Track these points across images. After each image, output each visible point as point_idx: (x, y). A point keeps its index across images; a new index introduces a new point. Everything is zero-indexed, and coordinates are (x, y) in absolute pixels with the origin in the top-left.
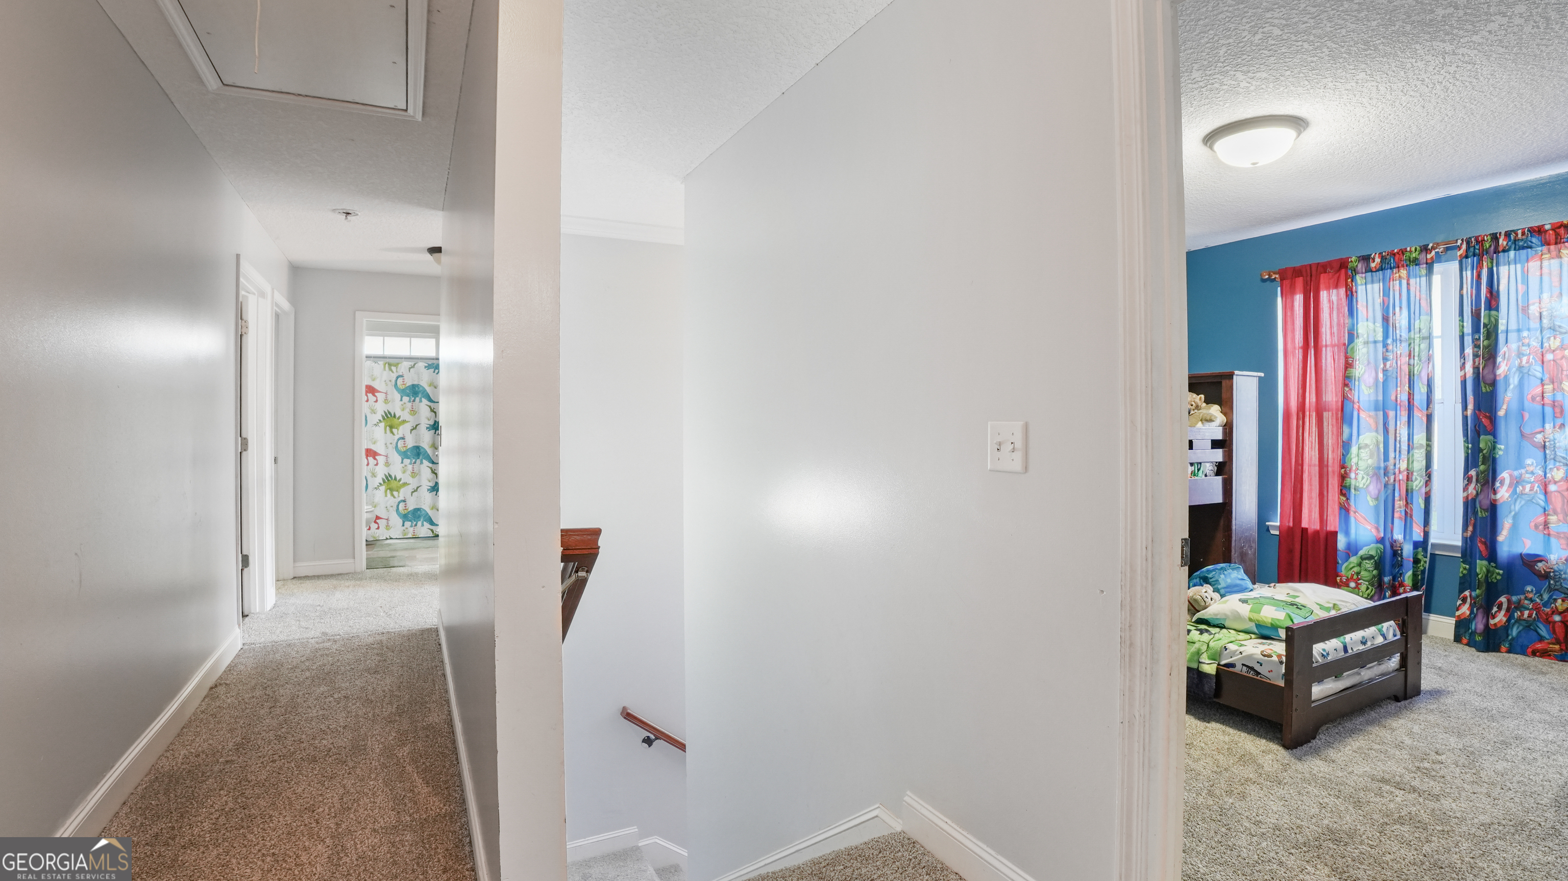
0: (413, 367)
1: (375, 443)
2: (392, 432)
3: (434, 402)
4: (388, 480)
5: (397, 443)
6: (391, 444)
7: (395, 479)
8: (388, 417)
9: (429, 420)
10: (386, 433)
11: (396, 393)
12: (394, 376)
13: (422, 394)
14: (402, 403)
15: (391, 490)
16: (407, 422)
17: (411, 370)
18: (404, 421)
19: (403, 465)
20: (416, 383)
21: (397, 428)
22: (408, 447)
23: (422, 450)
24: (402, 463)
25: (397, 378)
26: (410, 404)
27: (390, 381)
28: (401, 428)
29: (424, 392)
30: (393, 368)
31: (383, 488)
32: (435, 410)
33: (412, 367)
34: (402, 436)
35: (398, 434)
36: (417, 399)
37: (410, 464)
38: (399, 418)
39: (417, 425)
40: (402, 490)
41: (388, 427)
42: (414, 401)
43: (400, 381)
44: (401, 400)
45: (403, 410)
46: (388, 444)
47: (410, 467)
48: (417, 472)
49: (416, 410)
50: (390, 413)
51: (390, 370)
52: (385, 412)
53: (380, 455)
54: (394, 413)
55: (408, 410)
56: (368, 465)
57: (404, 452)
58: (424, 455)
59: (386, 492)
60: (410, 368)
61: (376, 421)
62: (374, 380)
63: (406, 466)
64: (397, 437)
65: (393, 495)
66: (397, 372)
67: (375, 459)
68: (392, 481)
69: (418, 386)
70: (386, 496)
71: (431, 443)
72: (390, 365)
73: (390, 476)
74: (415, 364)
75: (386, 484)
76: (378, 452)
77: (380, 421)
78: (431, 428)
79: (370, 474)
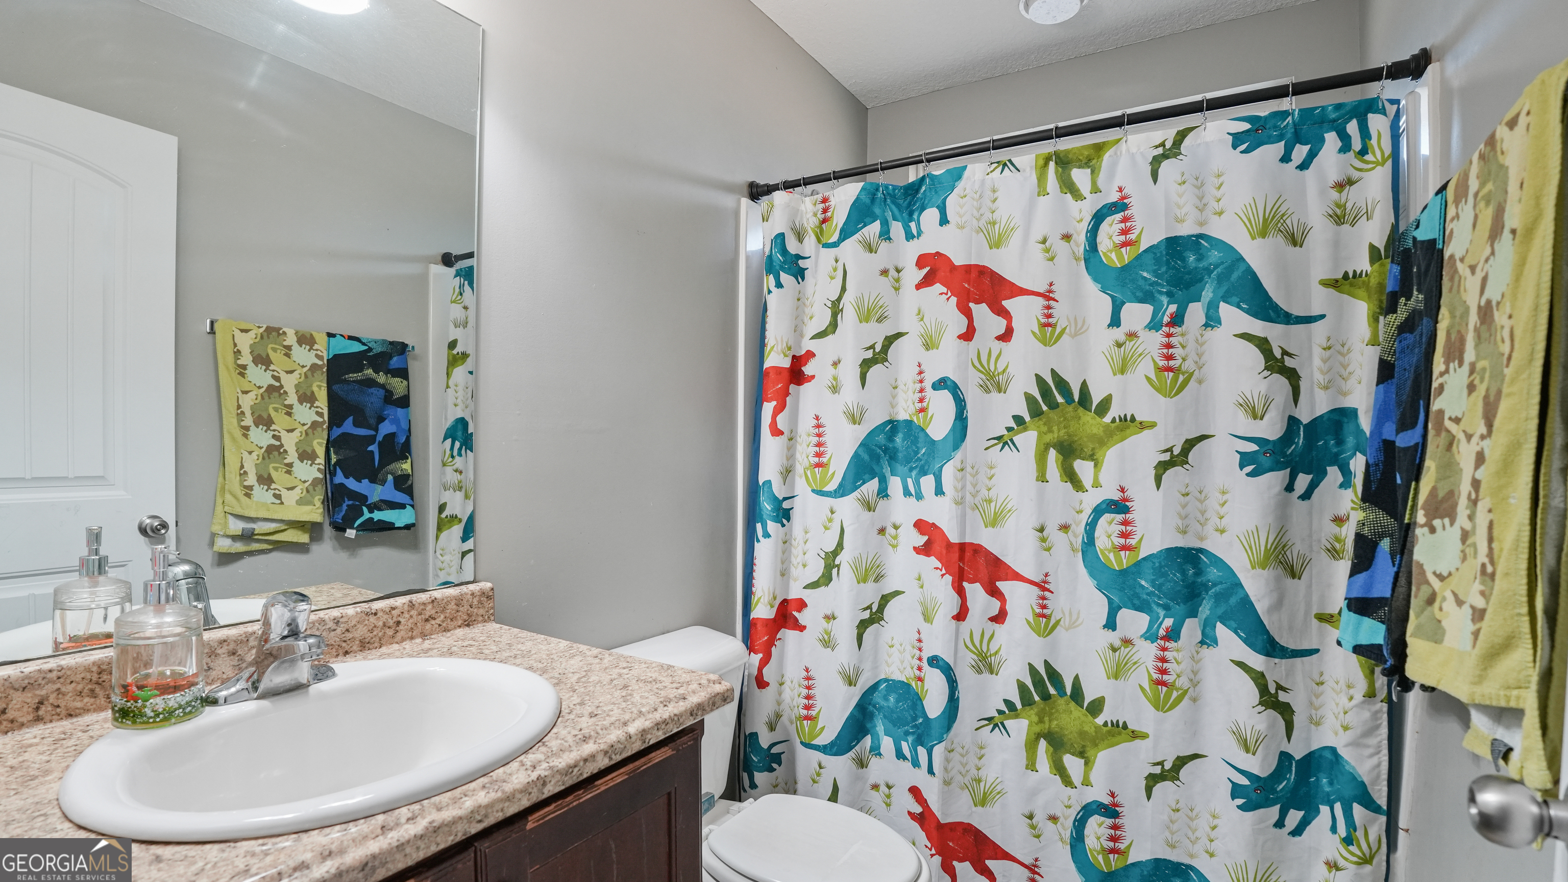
0: (1171, 151)
1: (995, 521)
2: (1071, 477)
3: (1287, 319)
4: (1046, 697)
5: (1091, 527)
6: (1065, 528)
7: (1077, 694)
8: (1053, 405)
9: (1256, 415)
10: (1042, 478)
11: (1091, 287)
12: (1085, 209)
13: (1220, 279)
14: (1118, 334)
15: (1057, 743)
16: (1143, 426)
17: (1166, 166)
18: (1128, 424)
19: (1113, 637)
20: (1186, 229)
21: (1092, 457)
22: (1143, 554)
23: (1213, 573)
24: (1111, 625)
25: (1099, 218)
26: (1158, 338)
27: (1067, 237)
28: (1111, 456)
29: (1230, 269)
30: (1080, 177)
31: (1019, 727)
32: (1289, 362)
33: (1165, 156)
34: (1116, 496)
35: (1097, 485)
36: (1196, 313)
37: (1150, 636)
38: (1105, 406)
39: (1190, 444)
40: (1103, 758)
41: (1053, 454)
42: (1177, 320)
43: (1110, 229)
44: (1115, 322)
45: (1123, 368)
46: (1052, 531)
47: (1147, 652)
48: (1183, 682)
49: (1189, 365)
50: (1062, 385)
51: (1069, 187)
52: (1040, 380)
53: (1018, 577)
54: (1084, 385)
55: (1146, 368)
56: (961, 615)
57: (1123, 572)
58: (1220, 598)
59: (1031, 747)
60: (1156, 162)
61: (1001, 424)
62: (996, 243)
63: (1127, 642)
64: (1091, 499)
65: (1060, 770)
66: (1096, 190)
67: (994, 592)
68: (1061, 702)
69: (1196, 242)
70: (1031, 766)
71: (1264, 540)
72: (1064, 162)
73: (1054, 676)
74: (1182, 135)
75: (1032, 712)
76: (1008, 560)
77: (1018, 420)
78: (1266, 461)
79: (970, 658)
